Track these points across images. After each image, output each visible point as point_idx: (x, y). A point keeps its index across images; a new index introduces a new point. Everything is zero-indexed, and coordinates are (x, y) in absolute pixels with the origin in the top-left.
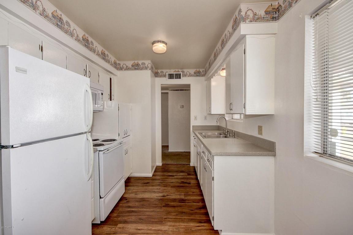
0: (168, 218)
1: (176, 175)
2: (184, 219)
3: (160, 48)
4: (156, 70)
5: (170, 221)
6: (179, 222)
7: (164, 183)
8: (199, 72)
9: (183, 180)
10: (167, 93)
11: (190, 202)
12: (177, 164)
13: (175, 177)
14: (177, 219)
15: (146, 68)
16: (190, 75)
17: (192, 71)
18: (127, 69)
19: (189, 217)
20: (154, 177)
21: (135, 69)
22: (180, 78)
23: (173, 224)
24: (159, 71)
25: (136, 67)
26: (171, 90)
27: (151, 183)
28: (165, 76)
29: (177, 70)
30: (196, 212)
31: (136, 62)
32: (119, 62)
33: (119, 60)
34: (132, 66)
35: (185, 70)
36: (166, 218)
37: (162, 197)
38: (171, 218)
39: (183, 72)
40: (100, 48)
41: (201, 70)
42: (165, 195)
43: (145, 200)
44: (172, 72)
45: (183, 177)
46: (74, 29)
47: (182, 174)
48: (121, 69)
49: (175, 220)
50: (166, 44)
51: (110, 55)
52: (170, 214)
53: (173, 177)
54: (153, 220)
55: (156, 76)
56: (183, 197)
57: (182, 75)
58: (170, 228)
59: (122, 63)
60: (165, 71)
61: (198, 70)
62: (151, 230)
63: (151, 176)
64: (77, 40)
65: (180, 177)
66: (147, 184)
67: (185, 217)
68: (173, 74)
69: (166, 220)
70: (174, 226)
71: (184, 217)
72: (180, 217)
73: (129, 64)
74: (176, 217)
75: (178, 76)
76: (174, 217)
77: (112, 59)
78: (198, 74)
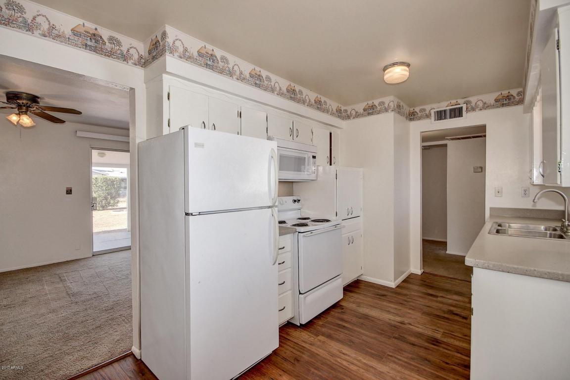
0: (395, 357)
1: (442, 297)
2: (425, 370)
3: (397, 74)
4: (412, 109)
5: (395, 362)
6: (412, 370)
7: (413, 302)
8: (509, 97)
9: (452, 308)
10: (446, 145)
11: (449, 348)
12: (455, 277)
13: (439, 299)
14: (410, 364)
15: (386, 110)
16: (486, 106)
17: (490, 98)
18: (358, 115)
19: (437, 371)
20: (399, 290)
21: (369, 114)
22: (460, 115)
23: (399, 368)
24: (417, 109)
25: (371, 110)
26: (452, 139)
27: (387, 297)
28: (428, 116)
29: (454, 102)
30: (454, 369)
31: (370, 103)
32: (345, 108)
33: (346, 104)
34: (365, 110)
35: (473, 100)
36: (391, 356)
37: (399, 322)
38: (400, 360)
39: (467, 103)
40: (312, 96)
41: (514, 92)
42: (406, 322)
43: (369, 319)
44: (444, 106)
45: (455, 302)
46: (276, 82)
47: (456, 297)
48: (348, 117)
49: (407, 366)
50: (408, 65)
51: (329, 102)
52: (400, 353)
53: (435, 299)
54: (370, 350)
55: (411, 120)
56: (438, 336)
57: (464, 109)
58: (391, 372)
59: (349, 108)
60: (428, 107)
61: (505, 93)
62: (359, 361)
63: (394, 287)
64: (281, 94)
65: (450, 301)
66: (382, 297)
67: (427, 369)
68: (445, 111)
69: (389, 357)
70: (399, 372)
71: (424, 368)
72: (417, 365)
73: (360, 107)
74: (409, 362)
75: (457, 113)
76: (406, 360)
77: (333, 105)
78: (506, 101)
